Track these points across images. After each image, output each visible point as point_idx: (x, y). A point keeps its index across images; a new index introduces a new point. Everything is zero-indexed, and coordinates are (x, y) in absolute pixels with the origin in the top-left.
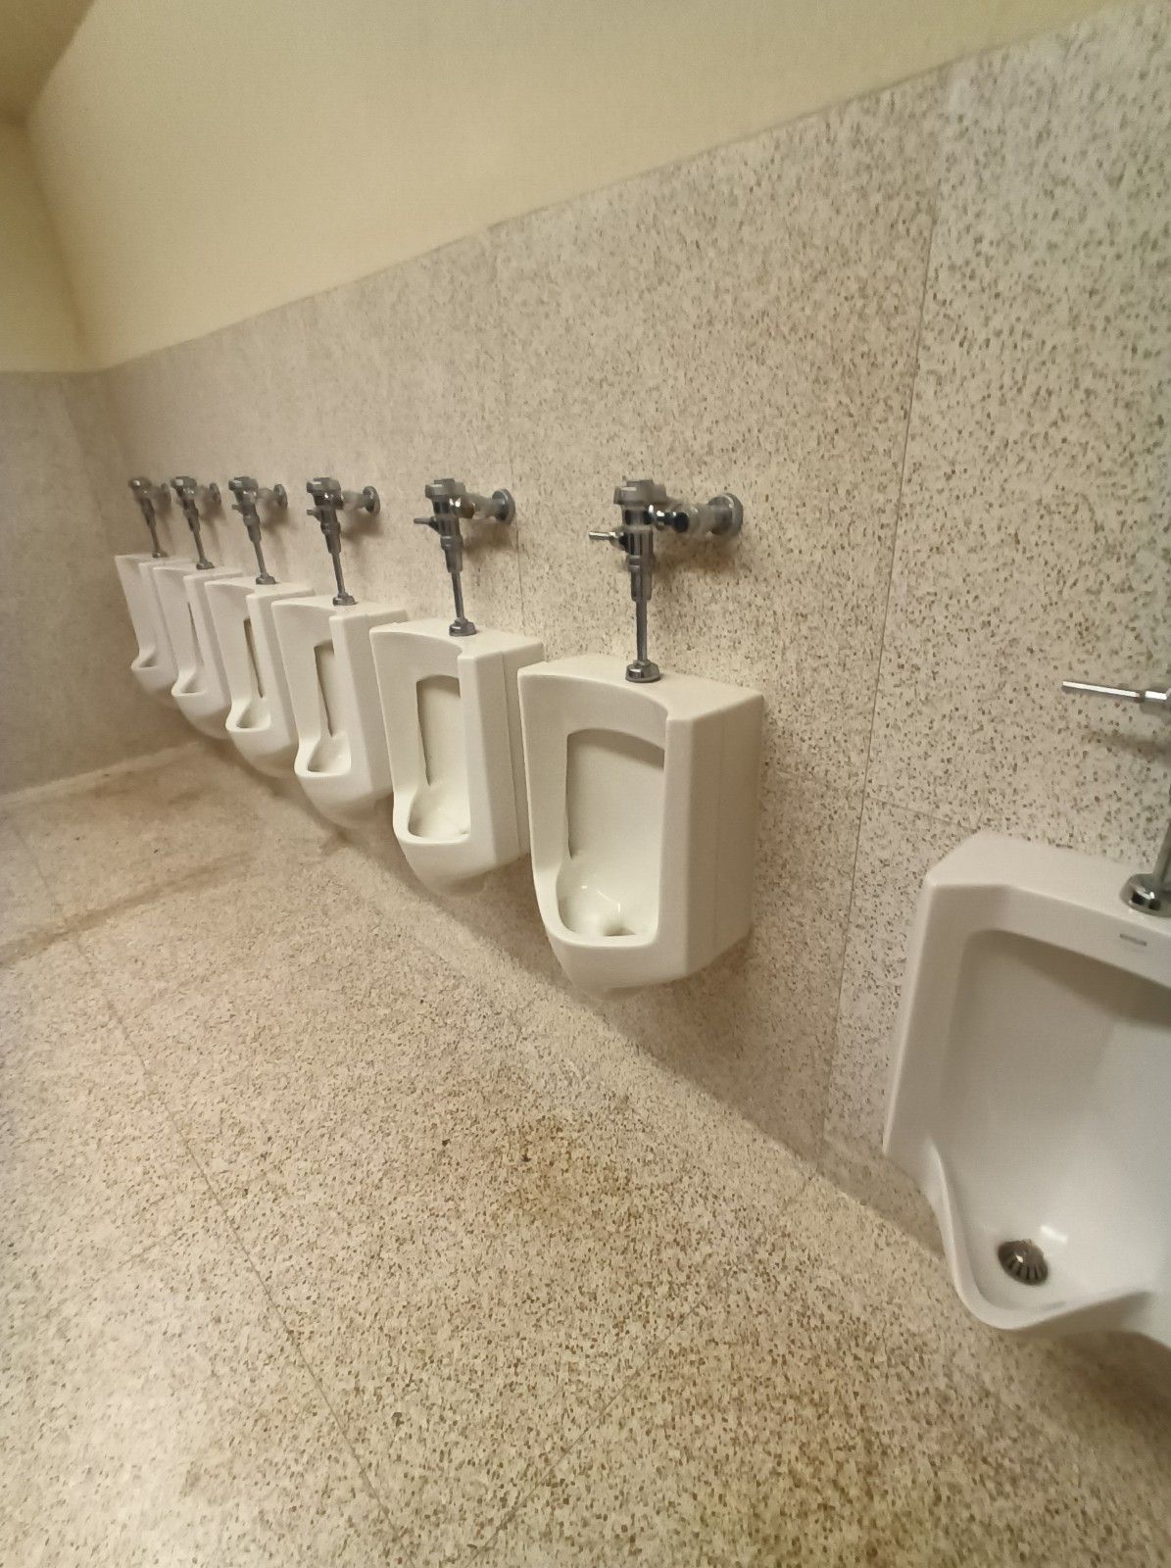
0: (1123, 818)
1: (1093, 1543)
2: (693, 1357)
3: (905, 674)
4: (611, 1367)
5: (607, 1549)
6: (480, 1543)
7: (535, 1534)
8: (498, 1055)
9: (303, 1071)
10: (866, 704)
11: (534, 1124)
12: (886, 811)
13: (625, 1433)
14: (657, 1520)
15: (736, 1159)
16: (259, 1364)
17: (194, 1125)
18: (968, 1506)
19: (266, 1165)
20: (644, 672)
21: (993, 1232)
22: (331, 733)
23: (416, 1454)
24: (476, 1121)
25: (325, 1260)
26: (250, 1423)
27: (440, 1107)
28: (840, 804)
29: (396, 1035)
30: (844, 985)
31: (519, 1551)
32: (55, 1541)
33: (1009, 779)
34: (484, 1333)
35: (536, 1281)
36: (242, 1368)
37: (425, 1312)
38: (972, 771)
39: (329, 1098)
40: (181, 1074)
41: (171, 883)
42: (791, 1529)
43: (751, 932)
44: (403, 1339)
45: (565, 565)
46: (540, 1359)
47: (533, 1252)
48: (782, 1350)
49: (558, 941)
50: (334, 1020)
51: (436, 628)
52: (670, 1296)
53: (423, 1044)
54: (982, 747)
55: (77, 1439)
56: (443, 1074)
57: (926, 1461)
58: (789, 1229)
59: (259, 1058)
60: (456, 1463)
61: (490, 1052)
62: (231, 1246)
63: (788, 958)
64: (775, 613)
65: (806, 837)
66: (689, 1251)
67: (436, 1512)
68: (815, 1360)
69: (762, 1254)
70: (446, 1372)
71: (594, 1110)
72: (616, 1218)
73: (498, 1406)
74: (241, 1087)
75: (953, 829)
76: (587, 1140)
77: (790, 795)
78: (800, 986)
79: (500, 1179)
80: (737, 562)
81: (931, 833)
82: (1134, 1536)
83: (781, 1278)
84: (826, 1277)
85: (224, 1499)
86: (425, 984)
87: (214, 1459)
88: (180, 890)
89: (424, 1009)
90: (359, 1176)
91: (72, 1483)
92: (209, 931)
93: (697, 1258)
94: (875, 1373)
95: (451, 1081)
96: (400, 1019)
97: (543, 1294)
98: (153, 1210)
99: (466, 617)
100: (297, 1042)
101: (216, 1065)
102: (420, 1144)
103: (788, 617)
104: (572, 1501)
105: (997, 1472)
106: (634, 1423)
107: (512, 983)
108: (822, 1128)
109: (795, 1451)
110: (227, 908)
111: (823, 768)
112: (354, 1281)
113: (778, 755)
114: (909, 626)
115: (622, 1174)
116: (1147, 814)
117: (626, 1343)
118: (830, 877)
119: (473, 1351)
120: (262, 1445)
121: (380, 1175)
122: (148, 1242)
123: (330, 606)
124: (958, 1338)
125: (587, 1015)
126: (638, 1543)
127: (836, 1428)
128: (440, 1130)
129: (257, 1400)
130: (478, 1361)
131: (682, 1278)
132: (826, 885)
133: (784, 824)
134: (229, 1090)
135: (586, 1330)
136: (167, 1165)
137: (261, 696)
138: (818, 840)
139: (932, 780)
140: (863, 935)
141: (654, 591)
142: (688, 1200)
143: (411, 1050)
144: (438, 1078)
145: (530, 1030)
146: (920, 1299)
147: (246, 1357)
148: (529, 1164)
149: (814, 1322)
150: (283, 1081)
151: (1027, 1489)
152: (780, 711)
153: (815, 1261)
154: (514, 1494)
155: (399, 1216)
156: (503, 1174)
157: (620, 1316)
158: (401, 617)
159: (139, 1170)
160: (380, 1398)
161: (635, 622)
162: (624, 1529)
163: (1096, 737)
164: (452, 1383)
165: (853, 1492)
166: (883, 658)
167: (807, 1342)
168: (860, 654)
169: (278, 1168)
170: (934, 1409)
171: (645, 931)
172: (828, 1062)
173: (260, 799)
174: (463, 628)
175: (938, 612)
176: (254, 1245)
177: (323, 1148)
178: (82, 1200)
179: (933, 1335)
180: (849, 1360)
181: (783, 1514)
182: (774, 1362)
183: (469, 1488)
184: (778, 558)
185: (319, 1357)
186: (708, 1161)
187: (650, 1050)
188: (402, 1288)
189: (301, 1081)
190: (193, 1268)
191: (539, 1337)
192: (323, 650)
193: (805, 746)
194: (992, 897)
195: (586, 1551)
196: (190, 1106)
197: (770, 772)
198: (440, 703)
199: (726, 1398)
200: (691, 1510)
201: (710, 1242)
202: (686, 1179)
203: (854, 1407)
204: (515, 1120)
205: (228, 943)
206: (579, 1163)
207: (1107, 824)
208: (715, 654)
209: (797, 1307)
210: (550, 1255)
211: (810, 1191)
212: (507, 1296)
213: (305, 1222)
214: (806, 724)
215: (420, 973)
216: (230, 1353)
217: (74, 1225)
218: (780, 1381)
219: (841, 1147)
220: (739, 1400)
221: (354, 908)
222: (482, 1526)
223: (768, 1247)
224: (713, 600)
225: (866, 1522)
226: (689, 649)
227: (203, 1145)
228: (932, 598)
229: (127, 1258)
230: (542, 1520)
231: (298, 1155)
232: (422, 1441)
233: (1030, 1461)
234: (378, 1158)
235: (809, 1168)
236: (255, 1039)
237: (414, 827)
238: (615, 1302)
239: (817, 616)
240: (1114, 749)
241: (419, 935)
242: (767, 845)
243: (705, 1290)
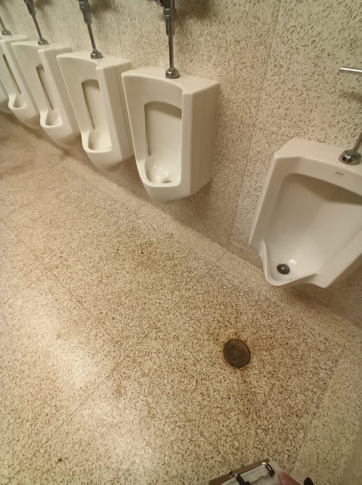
0: (346, 129)
1: (288, 327)
2: (192, 298)
3: (277, 69)
4: (170, 302)
5: (171, 340)
6: (139, 342)
7: (153, 339)
8: (131, 224)
9: (68, 232)
10: (259, 85)
11: (144, 243)
12: (262, 131)
13: (175, 316)
14: (184, 333)
15: (205, 249)
16: (72, 310)
17: (36, 250)
18: (260, 322)
19: (62, 260)
20: (173, 74)
21: (277, 262)
22: (52, 109)
23: (119, 325)
24: (126, 244)
25: (86, 283)
26: (72, 323)
27: (115, 240)
28: (245, 130)
29: (97, 220)
30: (241, 196)
31: (149, 342)
32: (24, 352)
33: (308, 116)
34: (135, 297)
35: (148, 284)
36: (67, 311)
37: (117, 294)
38: (295, 113)
39: (78, 240)
40: (28, 235)
41: (6, 172)
42: (217, 331)
43: (211, 180)
44: (112, 300)
45: (137, 18)
46: (151, 302)
47: (147, 277)
48: (216, 294)
49: (147, 186)
50: (75, 216)
51: (85, 55)
52: (186, 284)
53: (106, 222)
54: (301, 102)
55: (23, 331)
56: (114, 231)
57: (251, 314)
58: (219, 266)
59: (53, 229)
60: (130, 326)
61: (128, 223)
62: (56, 282)
63: (223, 188)
64: (227, 41)
65: (232, 144)
66: (191, 273)
67: (126, 337)
68: (224, 296)
69: (211, 272)
70: (125, 307)
71: (162, 238)
72: (170, 266)
73: (140, 313)
74: (49, 238)
75: (284, 138)
76: (160, 246)
77: (227, 127)
78: (226, 197)
79: (136, 259)
80: (212, 13)
81: (276, 140)
82: (298, 324)
83: (216, 278)
84: (229, 277)
85: (69, 339)
86: (104, 203)
87: (63, 331)
88: (11, 174)
89: (105, 211)
90: (92, 261)
91: (25, 340)
92: (25, 189)
93: (193, 275)
94: (240, 297)
95: (117, 233)
96: (98, 215)
97: (151, 287)
98: (29, 274)
99: (97, 49)
100: (65, 224)
101: (39, 232)
102: (110, 251)
103: (232, 43)
104: (162, 331)
105: (268, 315)
106: (177, 314)
107: (134, 202)
108: (230, 239)
109: (219, 315)
110: (30, 180)
111: (241, 115)
112: (95, 287)
113: (224, 110)
114: (282, 45)
115: (172, 255)
116: (354, 127)
117: (174, 296)
118: (239, 159)
119: (132, 301)
120: (76, 327)
121: (99, 260)
122: (31, 282)
123: (37, 45)
124: (262, 288)
125: (159, 210)
126: (179, 338)
127: (229, 310)
128: (115, 247)
129: (73, 318)
130: (134, 304)
131: (189, 280)
132: (238, 162)
133: (225, 139)
134: (45, 239)
135: (163, 294)
136: (31, 262)
137: (20, 93)
138: (237, 145)
139: (280, 118)
140: (248, 179)
141: (176, 31)
142: (191, 260)
143: (103, 224)
144: (113, 232)
145: (140, 216)
146: (253, 279)
147: (67, 308)
148: (144, 254)
149: (225, 287)
150: (63, 236)
151: (275, 318)
152: (226, 91)
153: (226, 273)
154: (147, 331)
155: (106, 271)
156: (136, 257)
157: (172, 290)
158: (69, 50)
159: (22, 263)
160: (107, 314)
161: (168, 49)
162: (175, 335)
163: (344, 95)
164: (127, 309)
165: (232, 322)
166: (269, 62)
167: (223, 292)
168: (260, 61)
169: (66, 260)
170: (254, 304)
171: (176, 180)
172: (233, 220)
173: (32, 138)
174: (96, 55)
175: (295, 36)
176: (63, 281)
177: (79, 253)
178: (5, 273)
179: (256, 288)
180: (234, 295)
181: (215, 328)
182: (214, 297)
183: (134, 331)
184: (230, 10)
185: (88, 306)
186: (196, 250)
187: (178, 220)
188: (110, 288)
189: (68, 235)
190: (46, 288)
191: (150, 297)
192: (40, 69)
193: (235, 106)
194: (295, 161)
195: (166, 341)
196: (33, 244)
197: (221, 118)
198: (92, 92)
199: (201, 306)
200: (192, 330)
201: (197, 270)
202: (190, 255)
203: (234, 304)
204: (138, 242)
205: (33, 193)
206: (159, 253)
207: (339, 132)
208: (201, 64)
209: (221, 284)
210: (152, 277)
211: (225, 255)
212: (140, 288)
213: (78, 274)
214: (236, 96)
215: (102, 199)
216: (62, 308)
217: (5, 280)
218: (215, 301)
219: (235, 243)
220: (205, 306)
221: (76, 179)
222: (139, 338)
223: (213, 270)
224: (201, 35)
225: (235, 328)
226: (191, 62)
227: (41, 255)
228: (293, 29)
229: (24, 287)
230: (154, 336)
231: (72, 256)
232: (121, 322)
233: (276, 312)
234: (97, 255)
235: (225, 250)
236: (50, 223)
237: (91, 146)
238: (171, 287)
239: (244, 41)
240: (350, 100)
241: (100, 187)
242: (218, 148)
243: (195, 282)
